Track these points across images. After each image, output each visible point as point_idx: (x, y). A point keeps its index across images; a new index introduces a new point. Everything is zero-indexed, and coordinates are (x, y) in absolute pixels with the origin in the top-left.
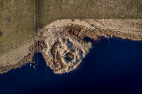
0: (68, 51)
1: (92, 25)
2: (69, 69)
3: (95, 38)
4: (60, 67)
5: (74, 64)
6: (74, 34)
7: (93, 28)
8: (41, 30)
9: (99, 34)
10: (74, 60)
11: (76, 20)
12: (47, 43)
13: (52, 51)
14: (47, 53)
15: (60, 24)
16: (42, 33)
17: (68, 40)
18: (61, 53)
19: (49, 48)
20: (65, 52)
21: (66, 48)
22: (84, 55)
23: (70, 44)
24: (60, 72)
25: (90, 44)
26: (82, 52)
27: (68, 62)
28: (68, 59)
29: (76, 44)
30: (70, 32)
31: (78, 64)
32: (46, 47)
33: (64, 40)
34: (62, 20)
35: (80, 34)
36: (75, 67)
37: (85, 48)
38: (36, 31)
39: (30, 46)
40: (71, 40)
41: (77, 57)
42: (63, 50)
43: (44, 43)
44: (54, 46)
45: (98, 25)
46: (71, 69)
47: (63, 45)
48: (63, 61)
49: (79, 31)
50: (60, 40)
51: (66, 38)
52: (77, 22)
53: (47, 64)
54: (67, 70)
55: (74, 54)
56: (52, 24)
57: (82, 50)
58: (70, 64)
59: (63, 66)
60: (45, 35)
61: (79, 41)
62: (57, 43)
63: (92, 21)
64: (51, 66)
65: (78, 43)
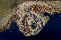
0: (34, 22)
1: (50, 5)
2: (34, 33)
3: (51, 13)
4: (28, 32)
5: (38, 30)
6: (37, 11)
7: (50, 7)
8: (16, 8)
9: (54, 10)
10: (38, 28)
12: (20, 16)
13: (23, 21)
14: (19, 23)
15: (28, 4)
16: (16, 10)
18: (29, 23)
19: (21, 19)
20: (32, 22)
21: (32, 20)
22: (44, 25)
23: (35, 17)
24: (28, 35)
25: (48, 17)
26: (43, 22)
27: (33, 29)
28: (34, 27)
29: (39, 17)
30: (35, 9)
31: (40, 30)
32: (19, 19)
33: (31, 14)
34: (30, 2)
35: (41, 11)
36: (38, 32)
37: (45, 20)
38: (13, 8)
39: (8, 18)
40: (35, 14)
41: (39, 26)
42: (30, 21)
43: (17, 16)
44: (24, 18)
46: (36, 34)
47: (30, 17)
48: (30, 28)
49: (41, 9)
50: (29, 14)
51: (33, 13)
52: (40, 3)
53: (20, 30)
54: (33, 34)
55: (37, 23)
56: (23, 4)
57: (43, 21)
58: (35, 30)
59: (30, 32)
60: (18, 11)
61: (41, 15)
62: (26, 16)
63: (49, 2)
64: (22, 31)
65: (40, 17)
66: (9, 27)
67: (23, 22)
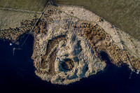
0: (71, 57)
1: (123, 42)
2: (57, 80)
3: (115, 60)
4: (47, 70)
5: (68, 78)
6: (91, 39)
7: (121, 46)
8: (53, 8)
9: (123, 58)
10: (71, 73)
11: (105, 23)
12: (50, 30)
13: (50, 43)
14: (41, 42)
15: (82, 14)
16: (51, 12)
17: (79, 42)
18: (61, 54)
19: (48, 37)
20: (67, 55)
21: (70, 51)
22: (87, 74)
23: (78, 49)
24: (43, 77)
25: (104, 64)
26: (87, 69)
27: (61, 70)
28: (64, 66)
29: (87, 53)
30: (88, 33)
31: (74, 80)
32: (45, 33)
33: (74, 39)
34: (87, 12)
35: (99, 44)
36: (66, 82)
39: (25, 18)
40: (83, 44)
41: (76, 71)
42: (65, 50)
43: (46, 26)
44: (56, 38)
45: (130, 46)
46: (60, 83)
47: (68, 43)
48: (56, 65)
49: (101, 39)
50: (69, 36)
51: (79, 37)
52: (105, 26)
53: (33, 56)
54: (53, 79)
55: (76, 64)
56: (71, 9)
57: (90, 66)
58: (62, 74)
59: (51, 71)
60: (53, 16)
61: (93, 52)
62: (63, 36)
63: (125, 36)
64: (37, 62)
65: (89, 54)
66: (14, 38)
67: (48, 44)
